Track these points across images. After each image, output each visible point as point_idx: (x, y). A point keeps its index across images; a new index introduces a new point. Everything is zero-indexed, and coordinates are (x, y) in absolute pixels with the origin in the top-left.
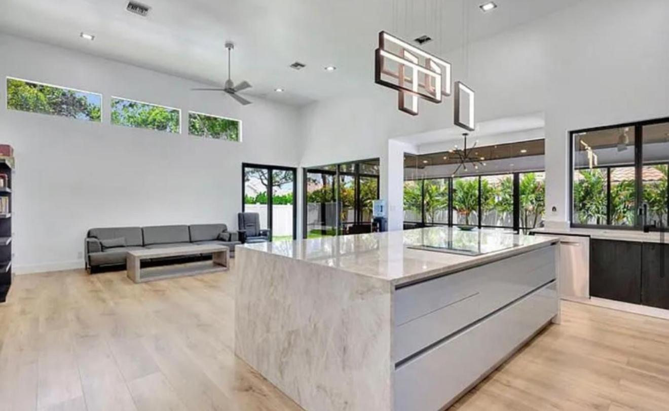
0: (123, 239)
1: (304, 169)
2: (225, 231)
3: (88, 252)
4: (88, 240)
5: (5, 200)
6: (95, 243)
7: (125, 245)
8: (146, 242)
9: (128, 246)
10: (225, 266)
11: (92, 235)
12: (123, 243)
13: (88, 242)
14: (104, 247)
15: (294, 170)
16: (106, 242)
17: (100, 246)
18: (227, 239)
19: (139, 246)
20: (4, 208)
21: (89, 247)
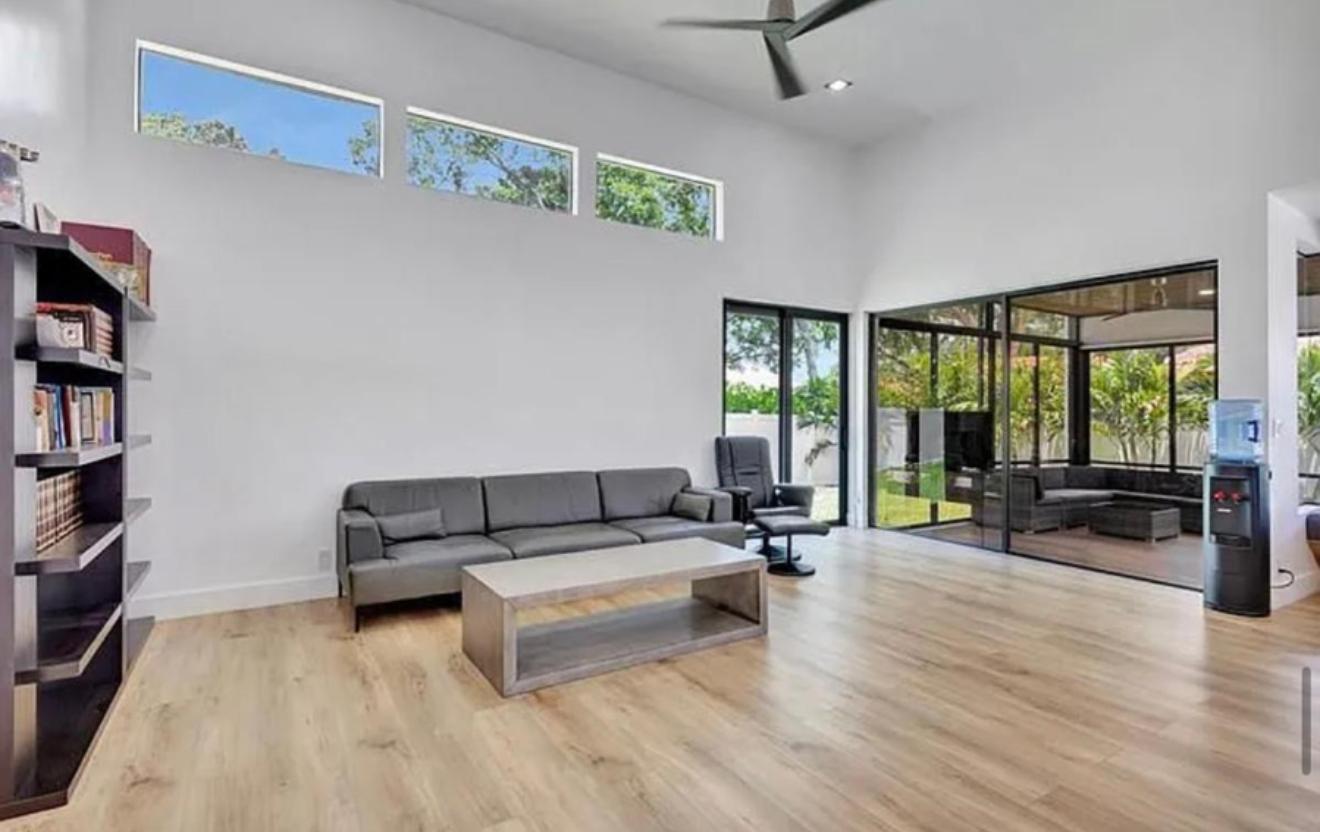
0: (436, 514)
1: (872, 316)
2: (686, 488)
3: (349, 562)
4: (347, 519)
5: (101, 396)
6: (367, 530)
7: (442, 532)
8: (494, 522)
9: (450, 535)
10: (757, 622)
11: (356, 502)
12: (437, 527)
13: (347, 528)
14: (389, 538)
15: (843, 319)
16: (395, 524)
17: (378, 535)
18: (705, 515)
19: (476, 533)
20: (99, 425)
21: (351, 546)
